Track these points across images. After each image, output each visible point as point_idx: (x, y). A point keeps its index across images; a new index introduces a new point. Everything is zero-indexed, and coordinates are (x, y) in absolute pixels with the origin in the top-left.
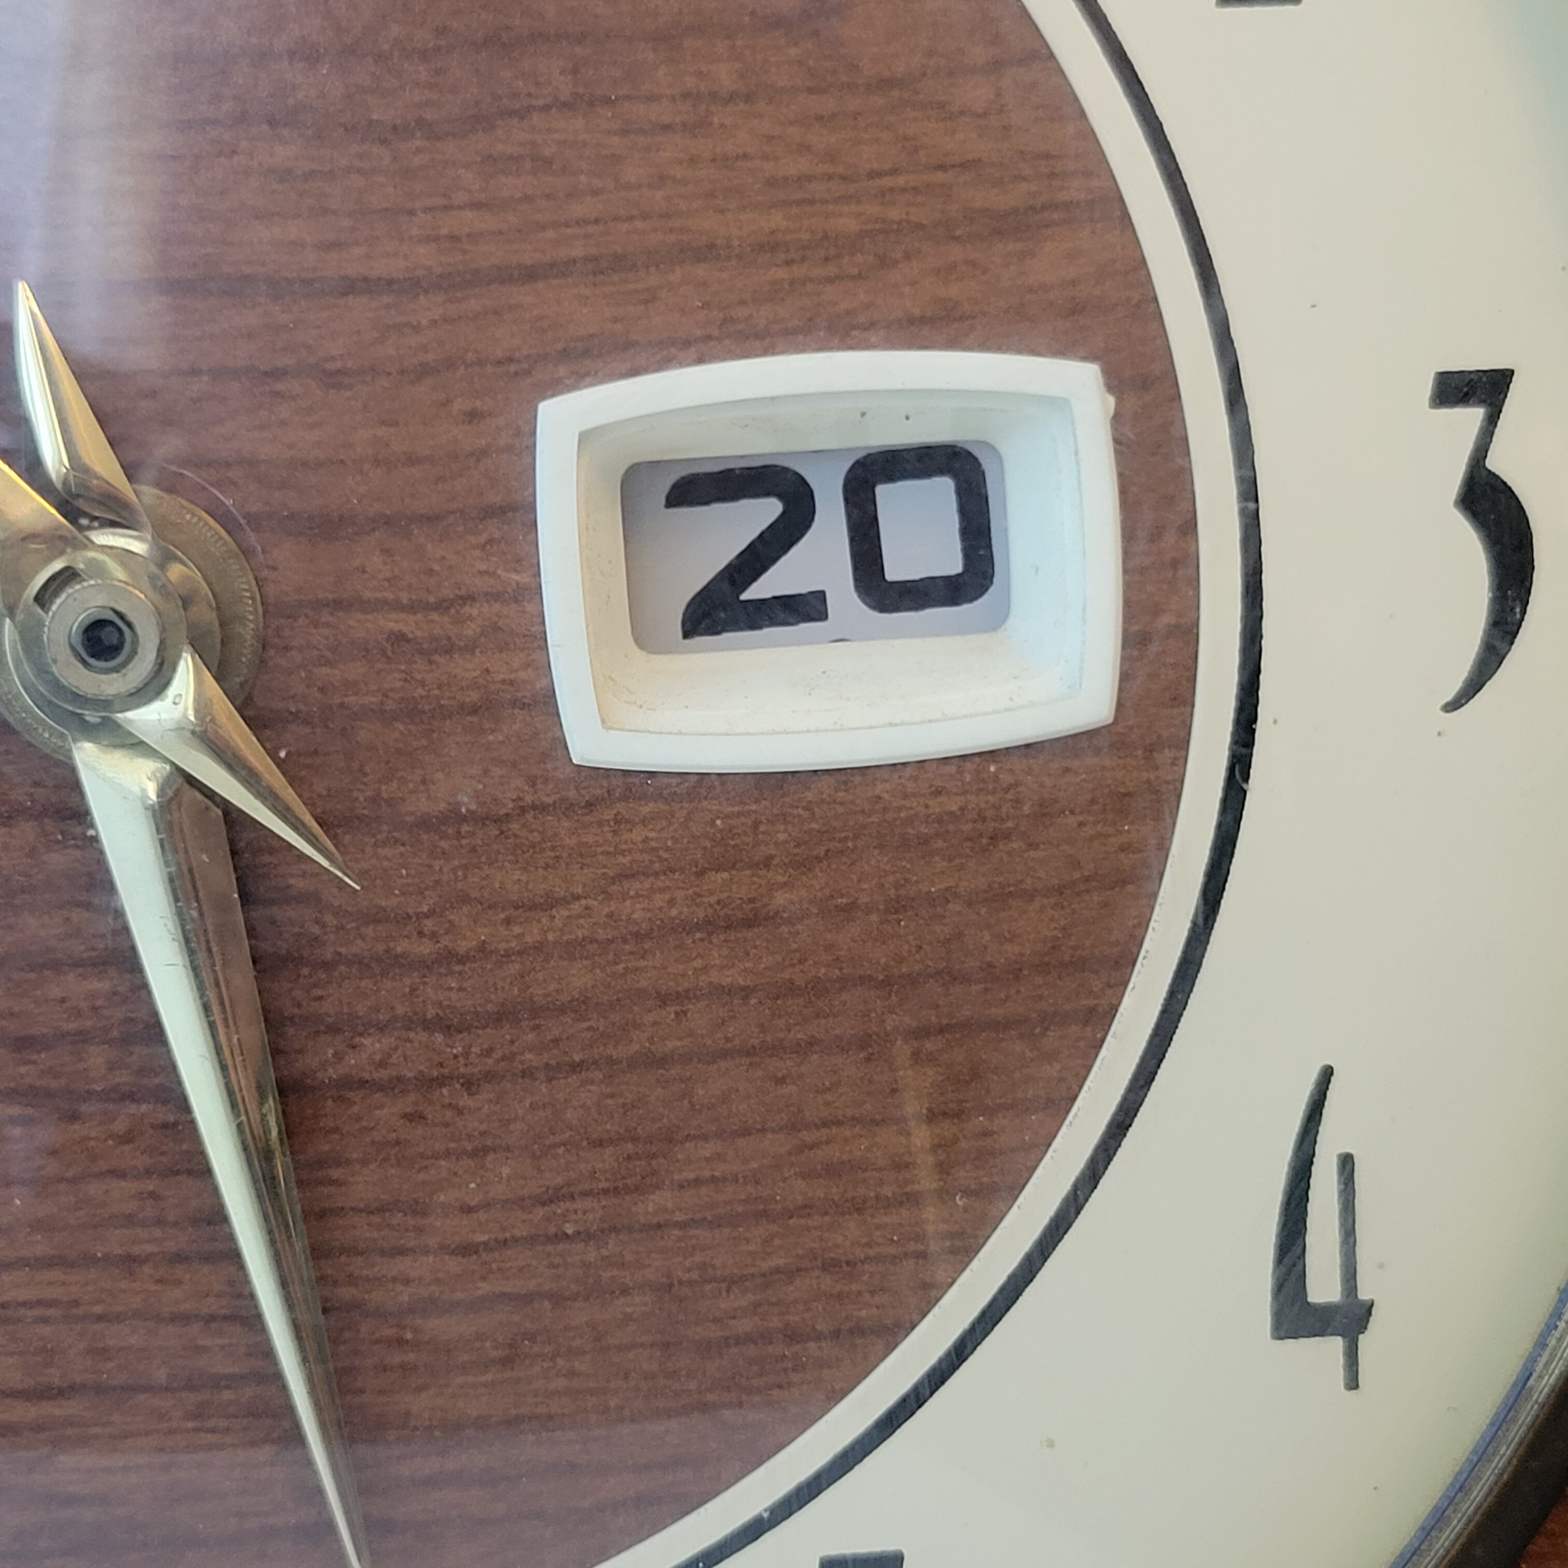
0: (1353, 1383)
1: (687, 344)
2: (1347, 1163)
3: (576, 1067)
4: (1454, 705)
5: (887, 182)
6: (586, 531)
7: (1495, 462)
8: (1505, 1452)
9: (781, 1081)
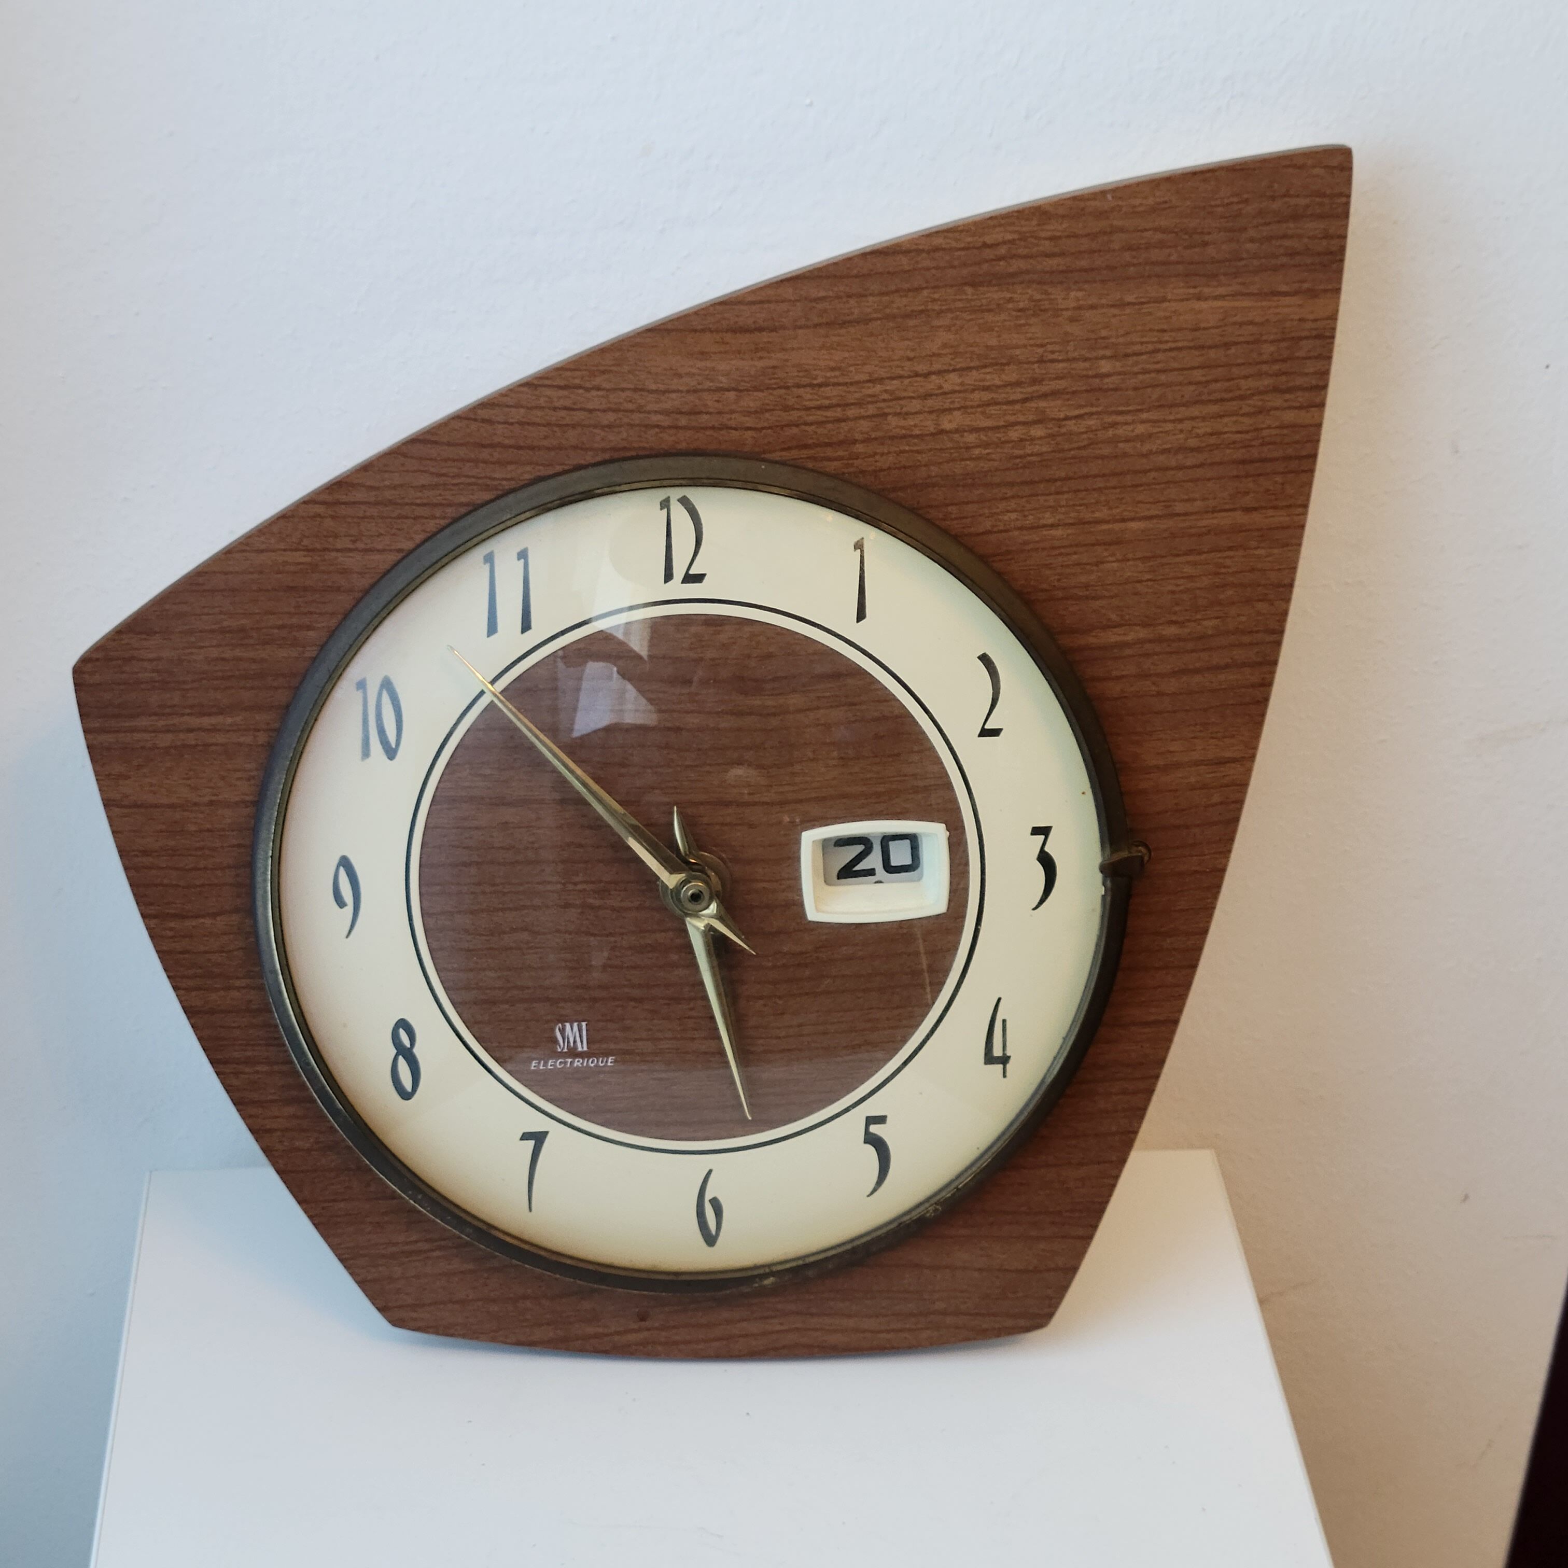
0: (1005, 1076)
1: (840, 818)
2: (1004, 1021)
3: (807, 994)
4: (1034, 909)
5: (892, 779)
6: (814, 861)
7: (1047, 849)
8: (1038, 1097)
9: (859, 998)
